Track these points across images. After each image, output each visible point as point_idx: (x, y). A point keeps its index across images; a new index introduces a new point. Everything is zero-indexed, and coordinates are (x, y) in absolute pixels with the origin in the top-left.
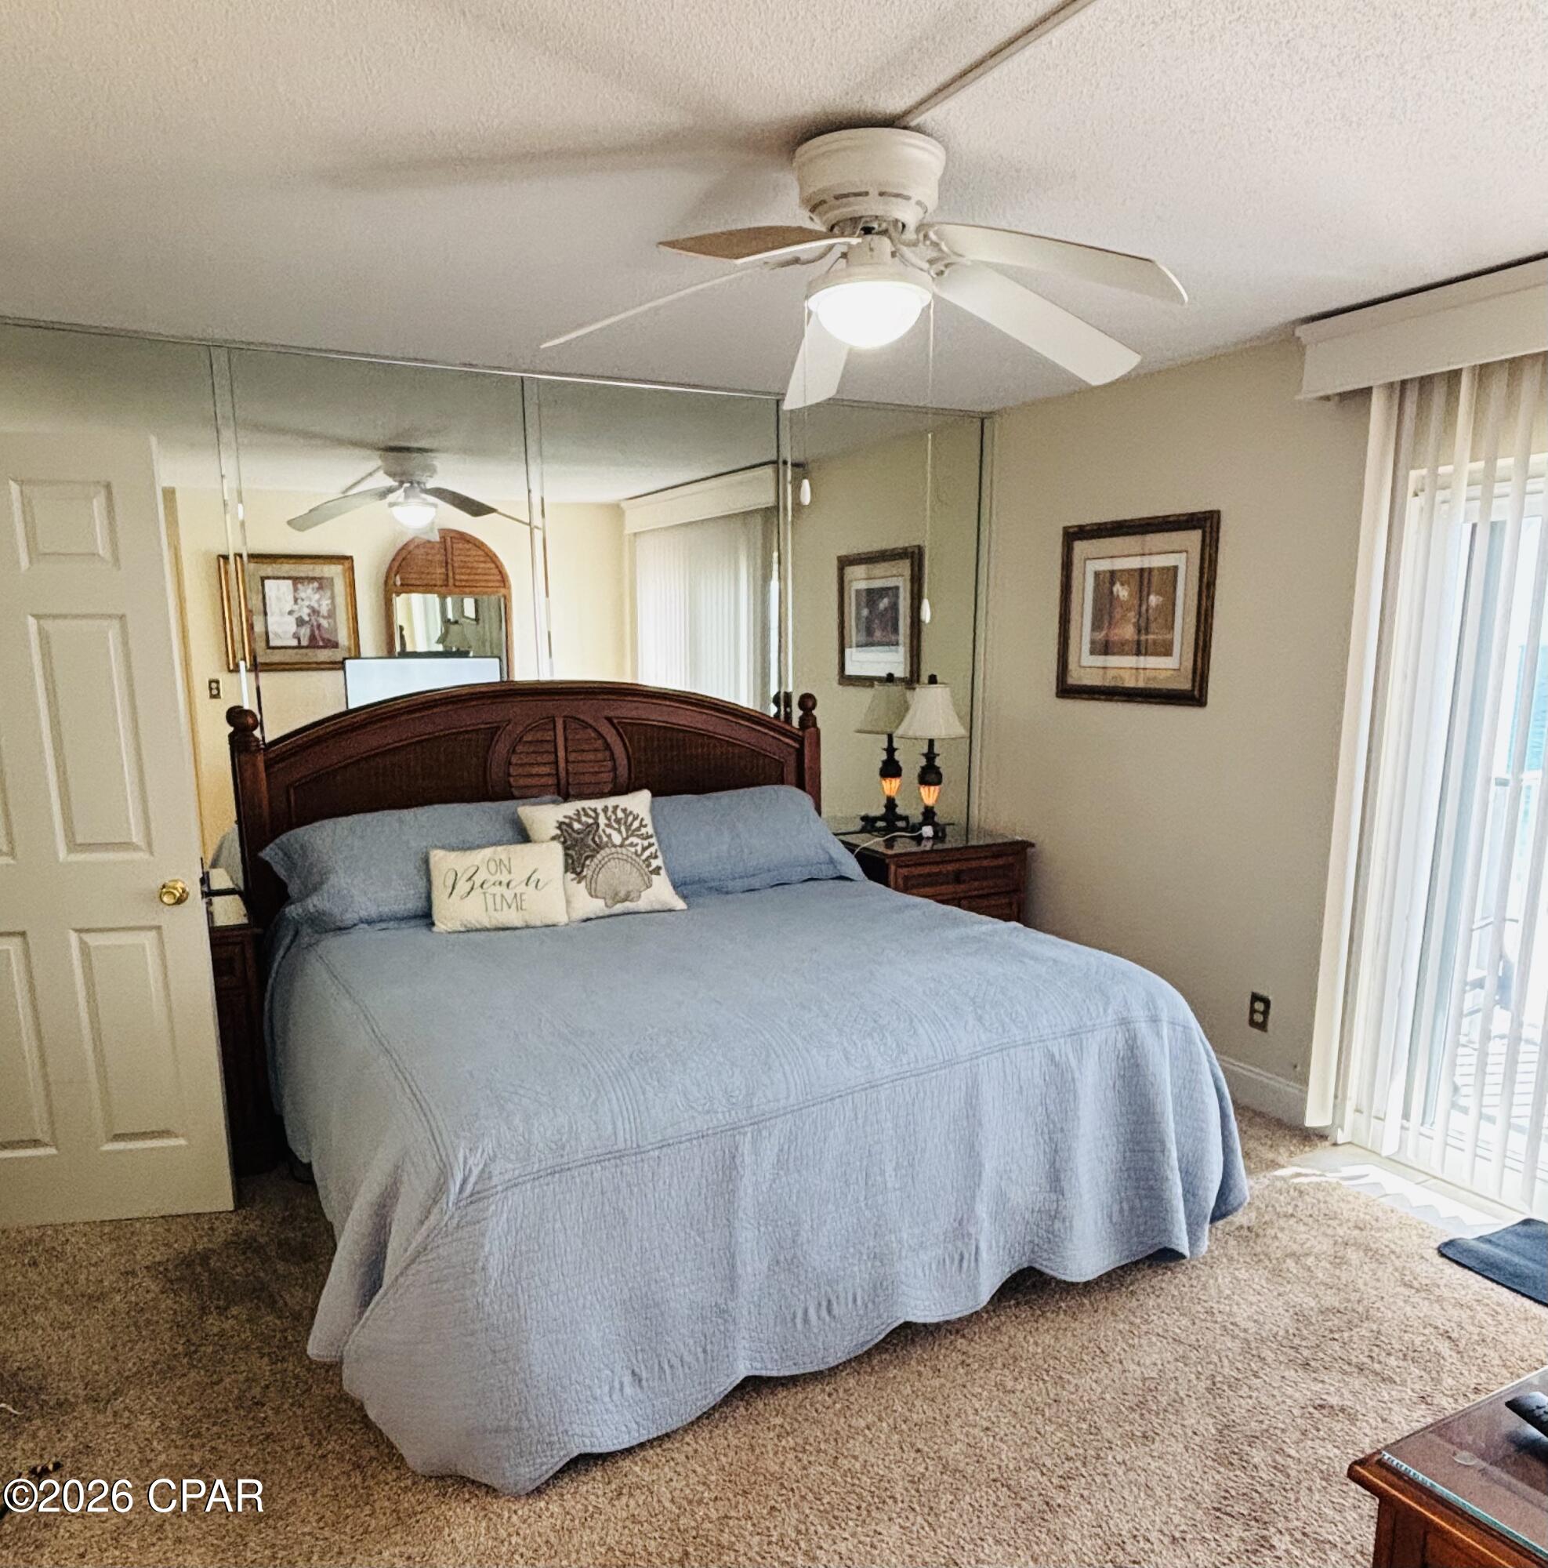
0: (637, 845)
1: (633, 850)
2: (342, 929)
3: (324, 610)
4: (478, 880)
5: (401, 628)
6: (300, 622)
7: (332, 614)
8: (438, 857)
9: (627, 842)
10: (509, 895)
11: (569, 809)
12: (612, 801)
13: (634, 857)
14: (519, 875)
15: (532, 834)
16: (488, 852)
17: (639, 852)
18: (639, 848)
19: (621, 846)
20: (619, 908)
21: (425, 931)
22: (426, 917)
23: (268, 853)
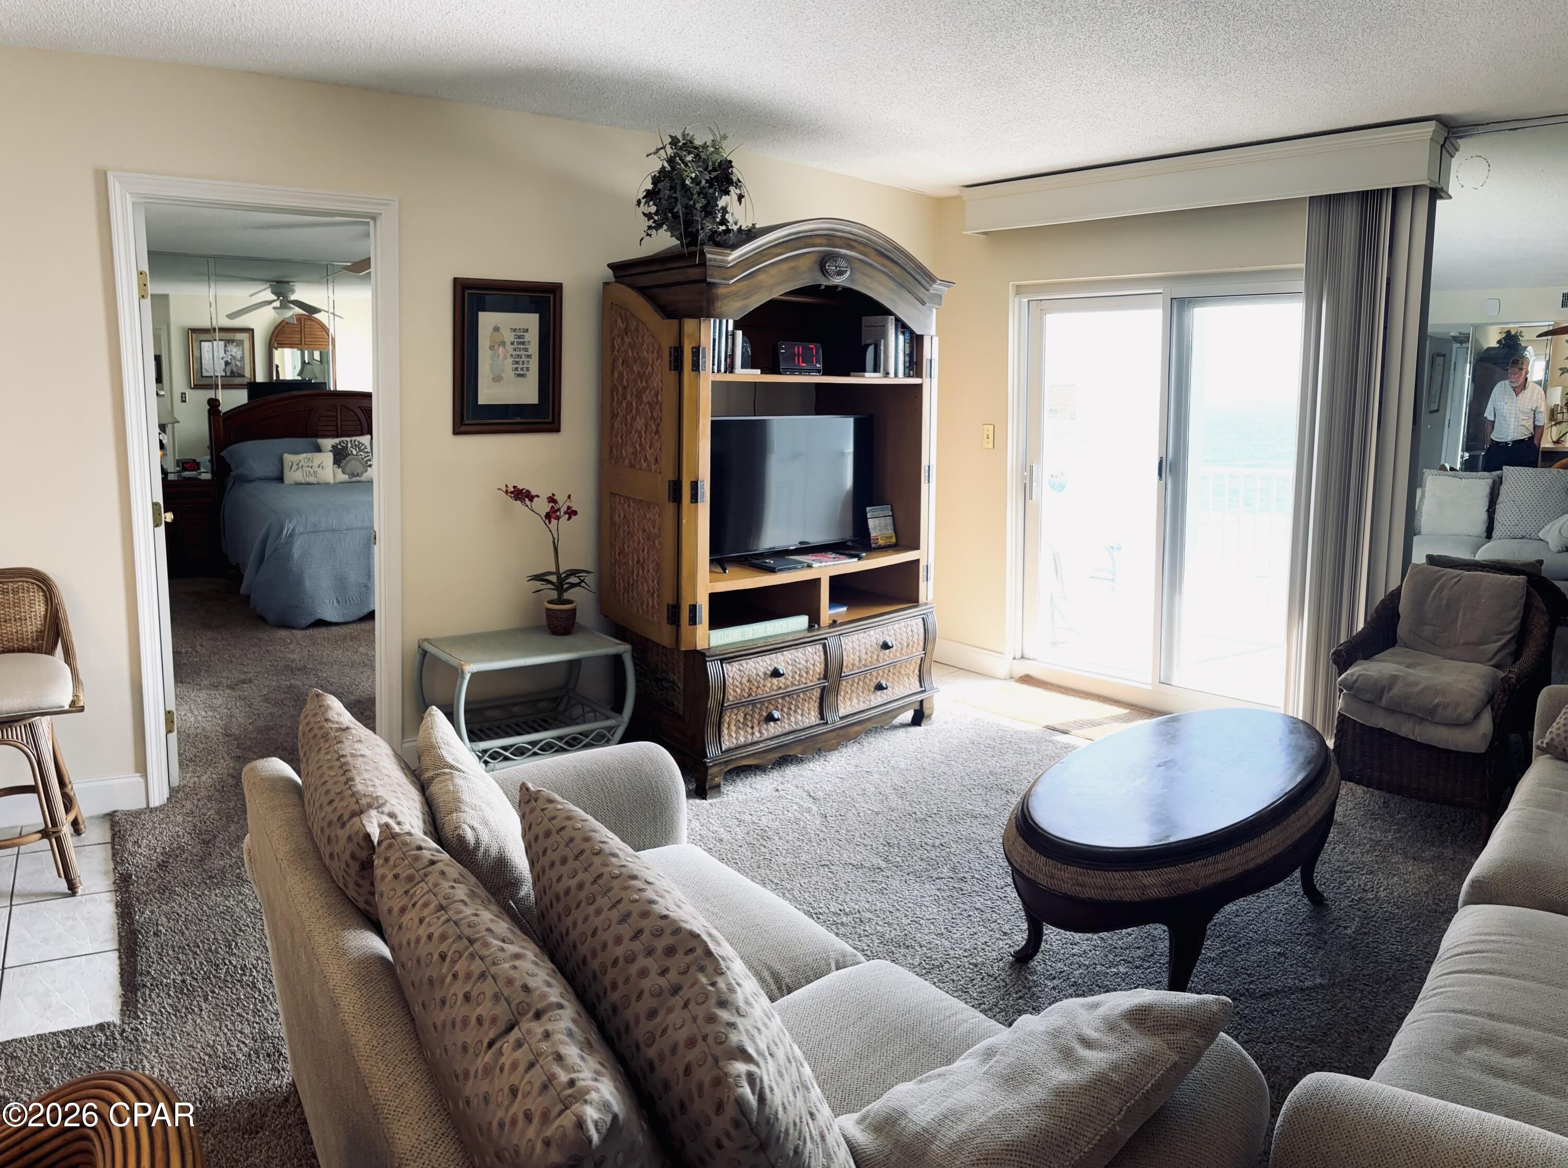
2: (251, 481)
3: (239, 356)
4: (300, 465)
5: (277, 366)
6: (227, 363)
7: (242, 359)
8: (286, 456)
10: (312, 471)
11: (337, 440)
12: (354, 438)
14: (316, 463)
15: (323, 449)
16: (304, 455)
20: (354, 479)
21: (281, 485)
22: (280, 479)
23: (223, 454)
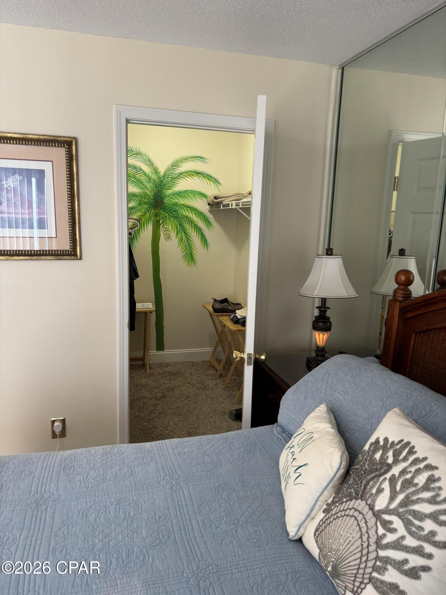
0: (393, 531)
1: (381, 531)
9: (386, 517)
13: (372, 540)
17: (385, 541)
18: (390, 538)
19: (377, 515)
